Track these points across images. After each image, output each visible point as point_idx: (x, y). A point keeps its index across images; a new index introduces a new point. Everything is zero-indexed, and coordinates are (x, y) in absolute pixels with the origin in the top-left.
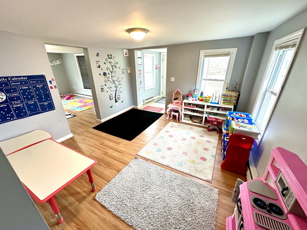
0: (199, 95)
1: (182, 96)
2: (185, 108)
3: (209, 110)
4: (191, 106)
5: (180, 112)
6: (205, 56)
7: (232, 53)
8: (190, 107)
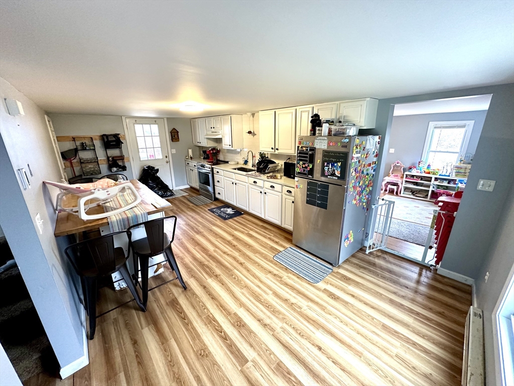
0: (426, 167)
1: (403, 169)
2: (406, 181)
3: (437, 183)
4: (415, 178)
5: (400, 185)
6: (435, 128)
7: (469, 125)
8: (413, 179)
